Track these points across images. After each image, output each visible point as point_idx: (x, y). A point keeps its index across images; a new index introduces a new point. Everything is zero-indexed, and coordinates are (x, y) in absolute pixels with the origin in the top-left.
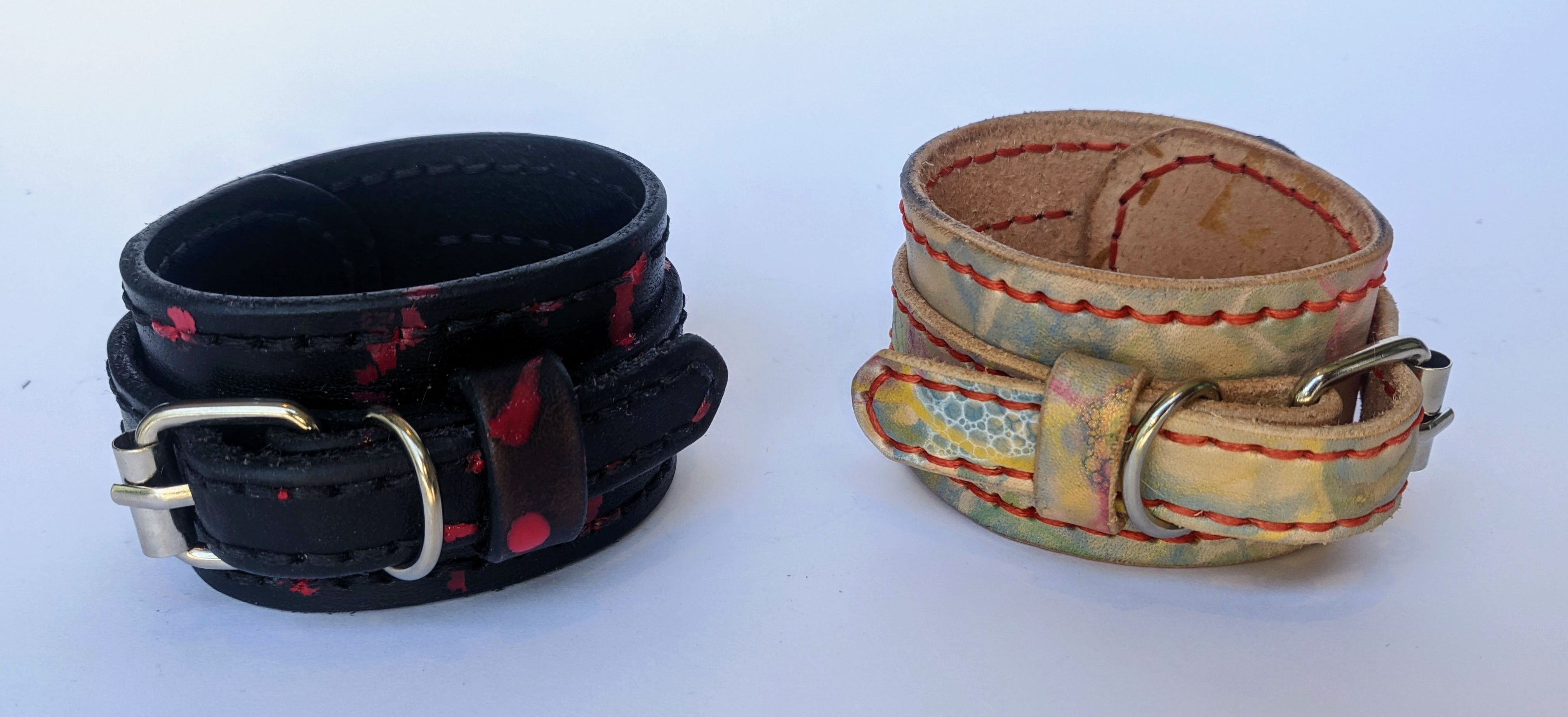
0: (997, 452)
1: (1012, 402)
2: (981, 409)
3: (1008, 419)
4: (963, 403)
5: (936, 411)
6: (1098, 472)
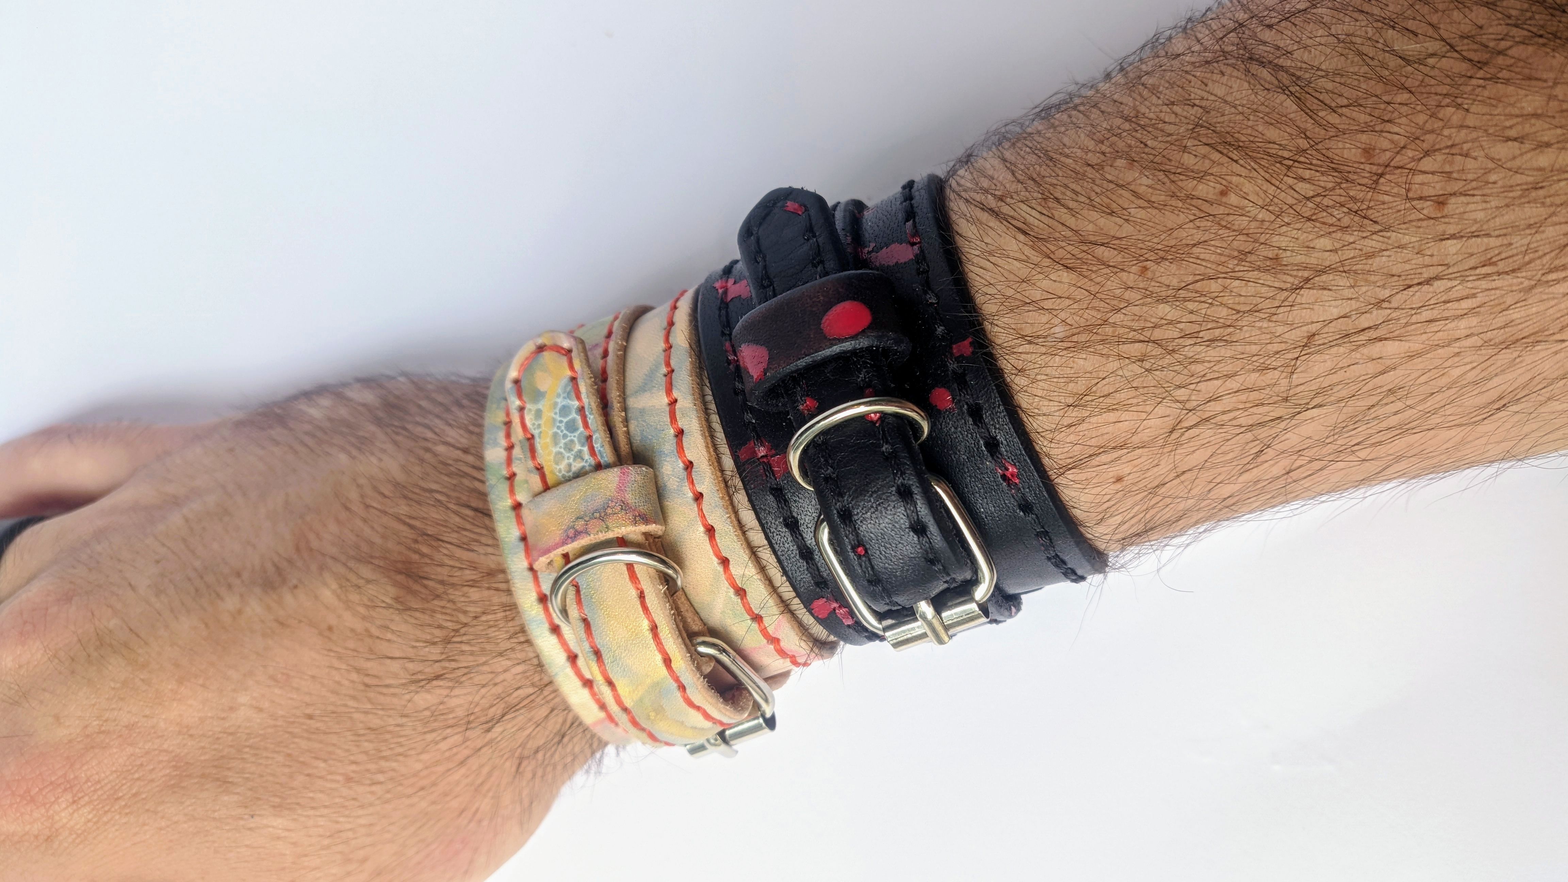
0: (552, 458)
1: (593, 448)
2: (577, 429)
3: (580, 451)
5: (559, 400)
6: (576, 531)
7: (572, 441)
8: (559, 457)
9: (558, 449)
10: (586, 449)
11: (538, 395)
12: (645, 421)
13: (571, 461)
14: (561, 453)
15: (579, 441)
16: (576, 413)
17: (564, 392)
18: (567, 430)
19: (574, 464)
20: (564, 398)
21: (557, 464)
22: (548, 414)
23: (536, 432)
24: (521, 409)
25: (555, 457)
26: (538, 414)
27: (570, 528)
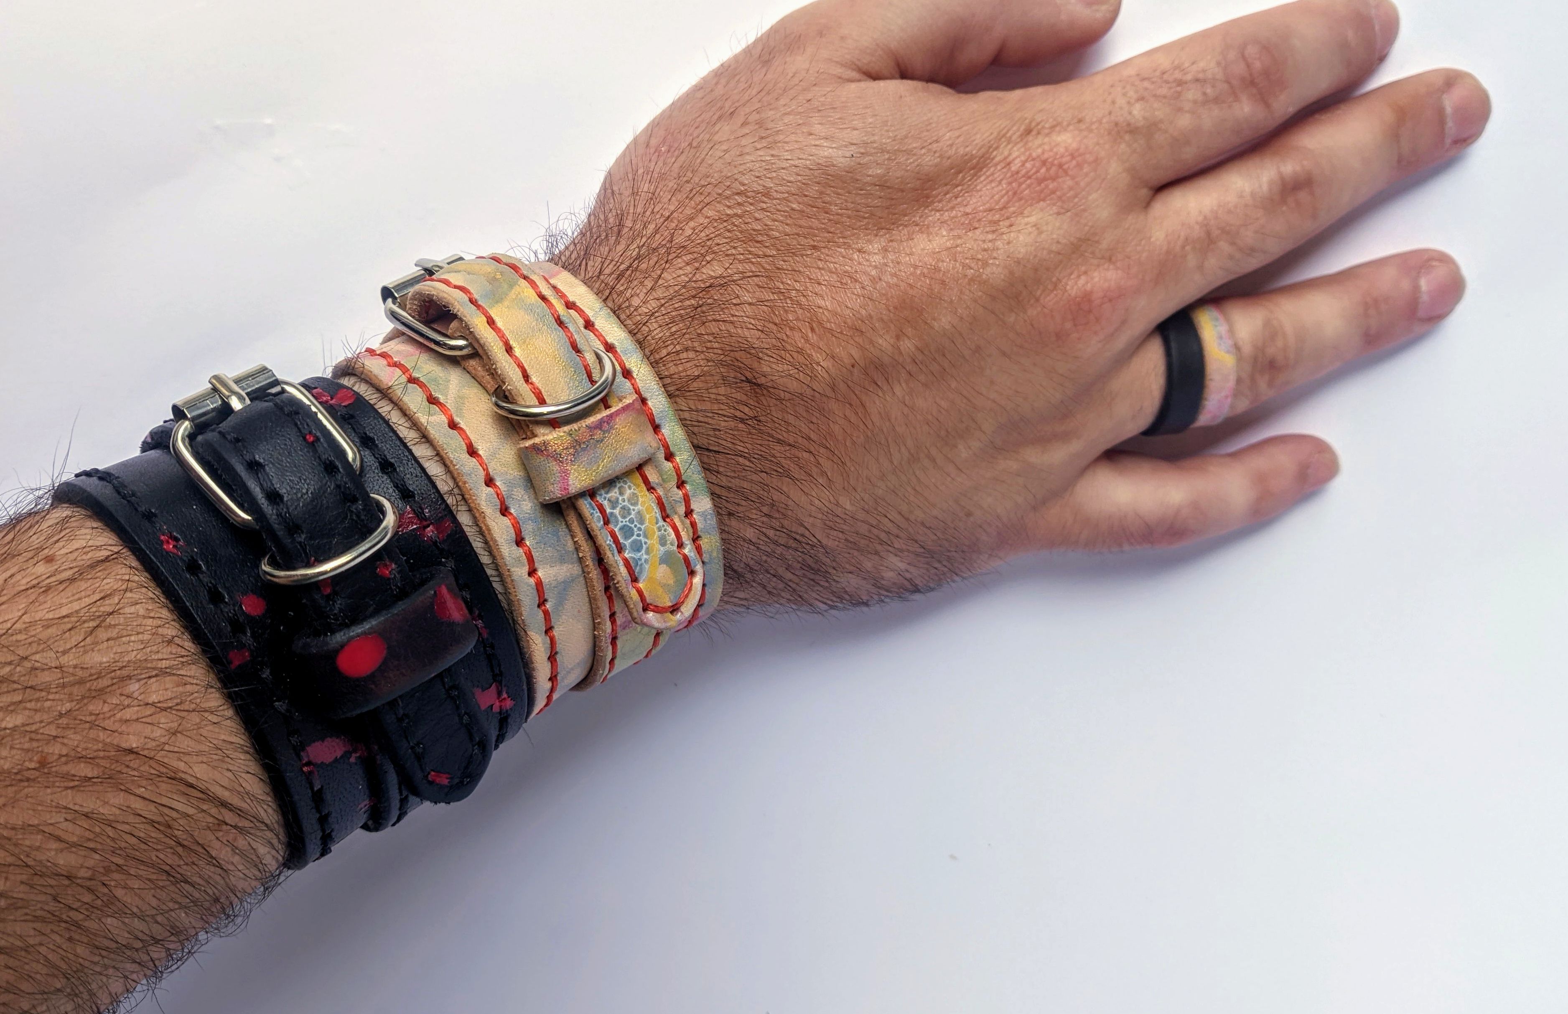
0: (640, 499)
1: (601, 512)
2: (621, 529)
3: (613, 508)
4: (627, 543)
5: (645, 556)
6: (601, 429)
7: (624, 517)
8: (634, 500)
9: (636, 508)
10: (608, 511)
11: (666, 559)
12: (558, 551)
13: (620, 498)
14: (632, 504)
15: (616, 517)
16: (625, 545)
17: (641, 565)
18: (631, 528)
19: (617, 495)
20: (640, 559)
21: (634, 494)
22: (654, 542)
23: (661, 523)
24: (681, 545)
25: (638, 500)
26: (663, 541)
27: (608, 431)
